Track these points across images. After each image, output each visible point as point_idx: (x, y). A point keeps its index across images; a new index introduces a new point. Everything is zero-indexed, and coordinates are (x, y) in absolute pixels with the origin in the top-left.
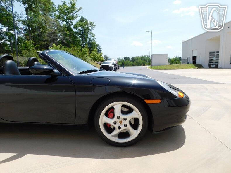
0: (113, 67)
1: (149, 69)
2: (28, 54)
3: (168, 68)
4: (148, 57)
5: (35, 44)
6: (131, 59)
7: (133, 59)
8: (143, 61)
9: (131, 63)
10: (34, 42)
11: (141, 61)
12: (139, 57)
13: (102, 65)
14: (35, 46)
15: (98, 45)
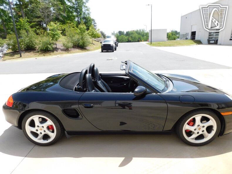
0: (114, 45)
1: (149, 46)
2: (26, 34)
3: (168, 45)
4: (143, 31)
5: (30, 22)
6: (125, 33)
7: (128, 34)
8: (139, 36)
9: (126, 38)
10: (29, 20)
11: (137, 36)
12: (134, 31)
13: (103, 43)
14: (31, 25)
15: (93, 20)
